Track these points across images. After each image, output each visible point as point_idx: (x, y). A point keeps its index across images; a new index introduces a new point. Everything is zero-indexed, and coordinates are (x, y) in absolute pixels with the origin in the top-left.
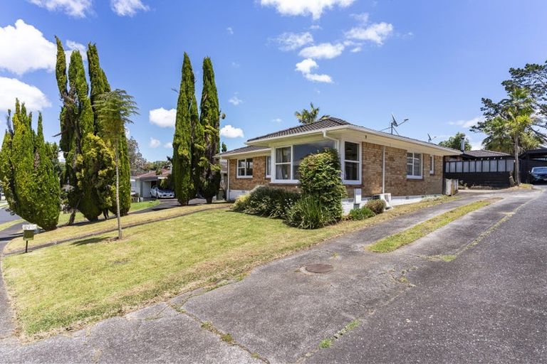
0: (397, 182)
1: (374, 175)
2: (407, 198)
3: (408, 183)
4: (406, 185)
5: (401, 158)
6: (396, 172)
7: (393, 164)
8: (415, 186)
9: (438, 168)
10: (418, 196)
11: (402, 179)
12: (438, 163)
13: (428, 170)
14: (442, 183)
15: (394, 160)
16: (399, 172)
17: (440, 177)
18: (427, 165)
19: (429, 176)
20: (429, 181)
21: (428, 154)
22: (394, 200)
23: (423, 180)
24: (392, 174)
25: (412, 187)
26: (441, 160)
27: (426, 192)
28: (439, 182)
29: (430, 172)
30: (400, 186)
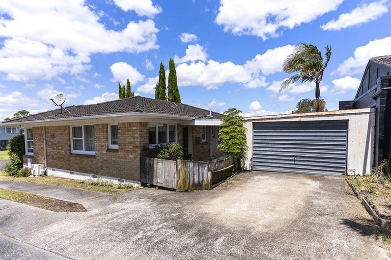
0: (59, 156)
1: (40, 149)
2: (71, 173)
3: (72, 158)
4: (69, 160)
5: (62, 134)
6: (57, 147)
7: (55, 141)
8: (81, 162)
9: (127, 140)
10: (86, 174)
11: (64, 153)
12: (127, 133)
13: (103, 144)
14: (139, 164)
15: (55, 137)
16: (60, 148)
17: (132, 154)
18: (101, 138)
19: (105, 152)
20: (105, 158)
21: (103, 124)
22: (56, 171)
23: (94, 156)
24: (54, 149)
25: (77, 164)
26: (134, 128)
27: (101, 172)
28: (131, 161)
29: (106, 146)
30: (62, 160)
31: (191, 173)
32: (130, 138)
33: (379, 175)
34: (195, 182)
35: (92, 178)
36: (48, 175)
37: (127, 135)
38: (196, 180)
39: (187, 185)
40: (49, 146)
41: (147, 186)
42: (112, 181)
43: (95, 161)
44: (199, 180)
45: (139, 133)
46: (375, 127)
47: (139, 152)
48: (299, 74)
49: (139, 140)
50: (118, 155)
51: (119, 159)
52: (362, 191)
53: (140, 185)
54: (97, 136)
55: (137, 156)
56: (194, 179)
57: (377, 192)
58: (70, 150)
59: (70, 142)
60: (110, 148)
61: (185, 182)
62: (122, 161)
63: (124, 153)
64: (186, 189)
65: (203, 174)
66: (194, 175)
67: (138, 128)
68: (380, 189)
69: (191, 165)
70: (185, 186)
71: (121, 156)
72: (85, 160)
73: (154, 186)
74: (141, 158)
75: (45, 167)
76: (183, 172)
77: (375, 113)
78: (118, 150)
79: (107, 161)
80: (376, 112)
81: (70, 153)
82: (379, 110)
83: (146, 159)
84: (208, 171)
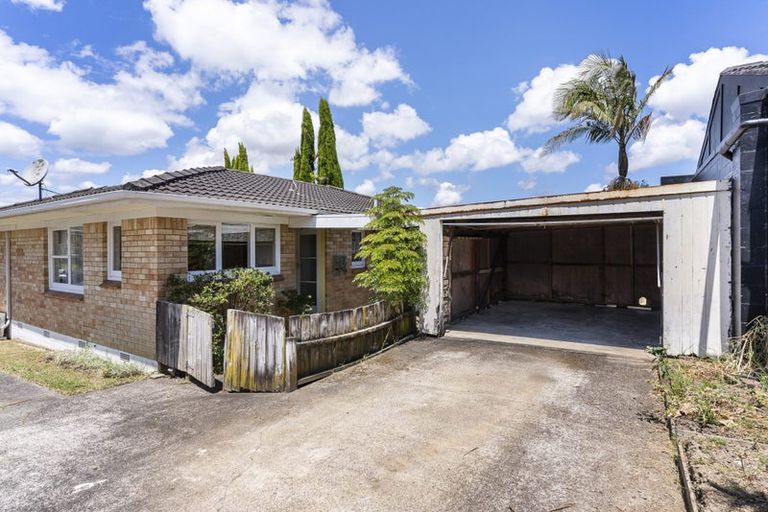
0: (29, 296)
2: (46, 335)
4: (43, 305)
6: (27, 277)
7: (24, 262)
8: (62, 310)
9: (137, 260)
10: (68, 337)
11: (36, 290)
12: (135, 244)
13: (96, 269)
14: (155, 318)
15: (23, 254)
16: (30, 277)
17: (143, 294)
18: (93, 255)
19: (98, 288)
20: (100, 303)
21: (97, 224)
22: (24, 329)
23: (81, 298)
24: (21, 280)
25: (55, 313)
26: (149, 232)
27: (92, 335)
28: (142, 310)
29: (101, 274)
30: (33, 304)
31: (253, 344)
32: (140, 254)
33: (745, 359)
34: (259, 369)
35: (78, 349)
36: (12, 337)
37: (136, 249)
38: (262, 364)
39: (244, 377)
40: (16, 272)
41: (168, 373)
42: (109, 355)
43: (84, 310)
44: (266, 365)
45: (156, 243)
46: (733, 228)
47: (156, 289)
48: (584, 125)
49: (155, 260)
50: (121, 296)
51: (121, 306)
52: (683, 414)
53: (157, 369)
54: (87, 250)
55: (153, 299)
56: (257, 361)
57: (729, 423)
58: (46, 282)
59: (46, 263)
60: (109, 279)
61: (240, 366)
62: (127, 311)
63: (131, 292)
64: (243, 385)
65: (275, 347)
66: (257, 349)
67: (156, 231)
68: (740, 410)
69: (251, 322)
70: (239, 379)
71: (126, 297)
72: (68, 306)
73: (182, 375)
74: (158, 304)
75: (6, 320)
76: (238, 341)
77: (729, 194)
78: (120, 283)
79: (102, 308)
80: (732, 189)
81: (47, 290)
82: (739, 185)
83: (167, 305)
84: (286, 341)
